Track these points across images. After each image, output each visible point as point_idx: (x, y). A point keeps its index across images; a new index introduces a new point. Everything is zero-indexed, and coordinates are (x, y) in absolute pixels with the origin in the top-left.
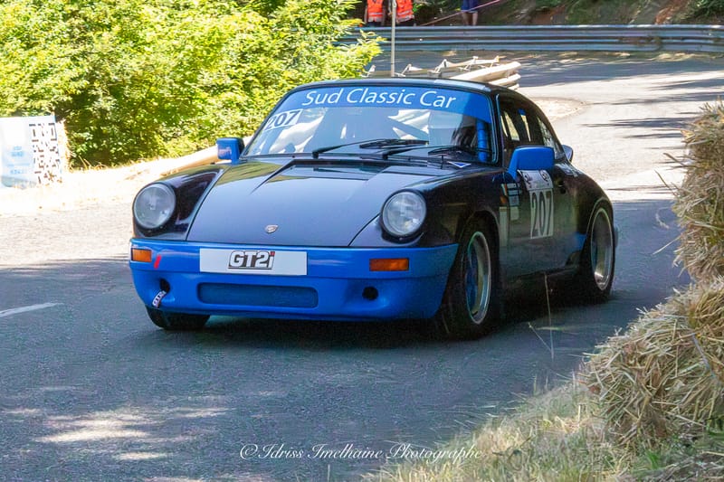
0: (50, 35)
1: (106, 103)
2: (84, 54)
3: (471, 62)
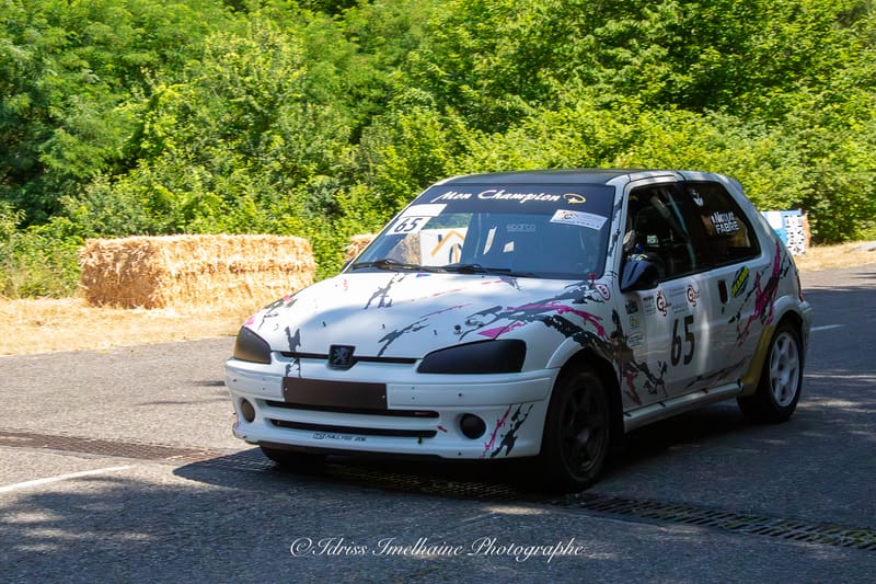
0: (788, 160)
1: (824, 204)
2: (810, 172)
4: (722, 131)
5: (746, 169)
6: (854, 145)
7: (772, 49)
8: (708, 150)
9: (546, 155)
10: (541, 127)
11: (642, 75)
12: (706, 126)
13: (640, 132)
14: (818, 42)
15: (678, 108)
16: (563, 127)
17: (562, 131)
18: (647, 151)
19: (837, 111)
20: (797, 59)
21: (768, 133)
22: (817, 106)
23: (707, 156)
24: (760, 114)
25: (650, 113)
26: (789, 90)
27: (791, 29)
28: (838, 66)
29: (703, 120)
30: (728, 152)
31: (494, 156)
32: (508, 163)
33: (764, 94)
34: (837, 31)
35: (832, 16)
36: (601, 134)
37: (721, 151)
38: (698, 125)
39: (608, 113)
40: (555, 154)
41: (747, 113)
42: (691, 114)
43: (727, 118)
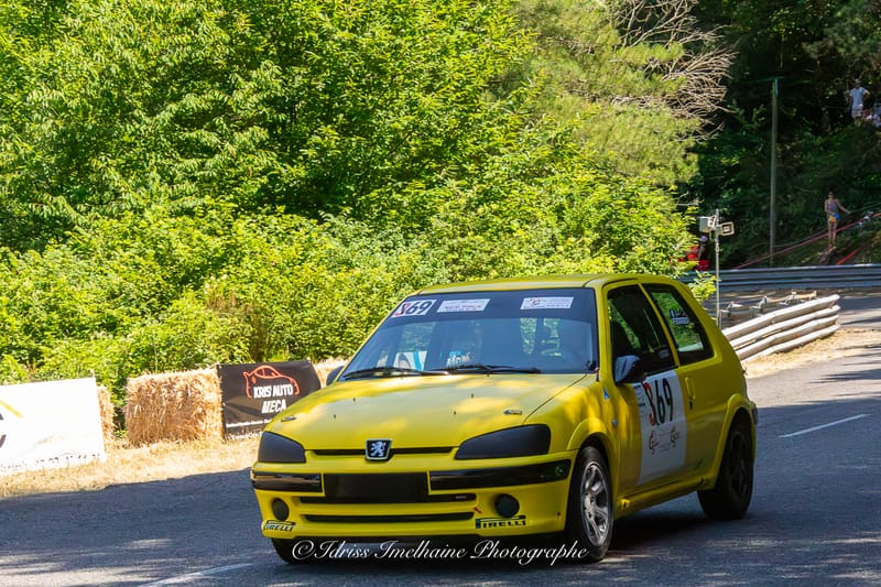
3: (790, 297)
4: (345, 242)
5: (383, 294)
6: (521, 258)
7: (407, 128)
8: (329, 269)
9: (104, 283)
10: (94, 241)
11: (236, 168)
12: (324, 238)
13: (235, 247)
14: (466, 119)
15: (286, 212)
16: (127, 242)
17: (125, 247)
18: (247, 273)
19: (496, 213)
20: (438, 142)
21: (407, 245)
22: (469, 208)
23: (330, 277)
24: (396, 219)
25: (249, 219)
26: (430, 186)
27: (428, 101)
28: (493, 151)
29: (319, 228)
30: (357, 272)
31: (29, 285)
32: (51, 295)
33: (399, 191)
34: (488, 104)
35: (482, 83)
36: (182, 251)
37: (347, 271)
38: (314, 235)
39: (190, 221)
40: (116, 280)
41: (378, 218)
42: (303, 220)
43: (351, 227)
